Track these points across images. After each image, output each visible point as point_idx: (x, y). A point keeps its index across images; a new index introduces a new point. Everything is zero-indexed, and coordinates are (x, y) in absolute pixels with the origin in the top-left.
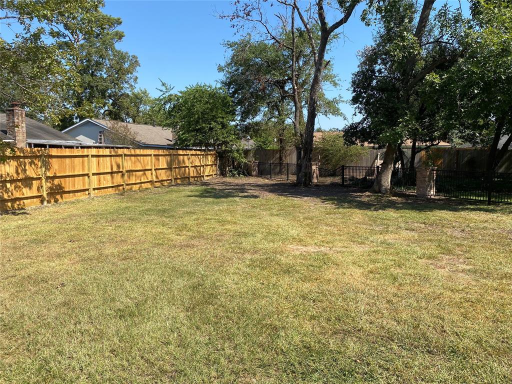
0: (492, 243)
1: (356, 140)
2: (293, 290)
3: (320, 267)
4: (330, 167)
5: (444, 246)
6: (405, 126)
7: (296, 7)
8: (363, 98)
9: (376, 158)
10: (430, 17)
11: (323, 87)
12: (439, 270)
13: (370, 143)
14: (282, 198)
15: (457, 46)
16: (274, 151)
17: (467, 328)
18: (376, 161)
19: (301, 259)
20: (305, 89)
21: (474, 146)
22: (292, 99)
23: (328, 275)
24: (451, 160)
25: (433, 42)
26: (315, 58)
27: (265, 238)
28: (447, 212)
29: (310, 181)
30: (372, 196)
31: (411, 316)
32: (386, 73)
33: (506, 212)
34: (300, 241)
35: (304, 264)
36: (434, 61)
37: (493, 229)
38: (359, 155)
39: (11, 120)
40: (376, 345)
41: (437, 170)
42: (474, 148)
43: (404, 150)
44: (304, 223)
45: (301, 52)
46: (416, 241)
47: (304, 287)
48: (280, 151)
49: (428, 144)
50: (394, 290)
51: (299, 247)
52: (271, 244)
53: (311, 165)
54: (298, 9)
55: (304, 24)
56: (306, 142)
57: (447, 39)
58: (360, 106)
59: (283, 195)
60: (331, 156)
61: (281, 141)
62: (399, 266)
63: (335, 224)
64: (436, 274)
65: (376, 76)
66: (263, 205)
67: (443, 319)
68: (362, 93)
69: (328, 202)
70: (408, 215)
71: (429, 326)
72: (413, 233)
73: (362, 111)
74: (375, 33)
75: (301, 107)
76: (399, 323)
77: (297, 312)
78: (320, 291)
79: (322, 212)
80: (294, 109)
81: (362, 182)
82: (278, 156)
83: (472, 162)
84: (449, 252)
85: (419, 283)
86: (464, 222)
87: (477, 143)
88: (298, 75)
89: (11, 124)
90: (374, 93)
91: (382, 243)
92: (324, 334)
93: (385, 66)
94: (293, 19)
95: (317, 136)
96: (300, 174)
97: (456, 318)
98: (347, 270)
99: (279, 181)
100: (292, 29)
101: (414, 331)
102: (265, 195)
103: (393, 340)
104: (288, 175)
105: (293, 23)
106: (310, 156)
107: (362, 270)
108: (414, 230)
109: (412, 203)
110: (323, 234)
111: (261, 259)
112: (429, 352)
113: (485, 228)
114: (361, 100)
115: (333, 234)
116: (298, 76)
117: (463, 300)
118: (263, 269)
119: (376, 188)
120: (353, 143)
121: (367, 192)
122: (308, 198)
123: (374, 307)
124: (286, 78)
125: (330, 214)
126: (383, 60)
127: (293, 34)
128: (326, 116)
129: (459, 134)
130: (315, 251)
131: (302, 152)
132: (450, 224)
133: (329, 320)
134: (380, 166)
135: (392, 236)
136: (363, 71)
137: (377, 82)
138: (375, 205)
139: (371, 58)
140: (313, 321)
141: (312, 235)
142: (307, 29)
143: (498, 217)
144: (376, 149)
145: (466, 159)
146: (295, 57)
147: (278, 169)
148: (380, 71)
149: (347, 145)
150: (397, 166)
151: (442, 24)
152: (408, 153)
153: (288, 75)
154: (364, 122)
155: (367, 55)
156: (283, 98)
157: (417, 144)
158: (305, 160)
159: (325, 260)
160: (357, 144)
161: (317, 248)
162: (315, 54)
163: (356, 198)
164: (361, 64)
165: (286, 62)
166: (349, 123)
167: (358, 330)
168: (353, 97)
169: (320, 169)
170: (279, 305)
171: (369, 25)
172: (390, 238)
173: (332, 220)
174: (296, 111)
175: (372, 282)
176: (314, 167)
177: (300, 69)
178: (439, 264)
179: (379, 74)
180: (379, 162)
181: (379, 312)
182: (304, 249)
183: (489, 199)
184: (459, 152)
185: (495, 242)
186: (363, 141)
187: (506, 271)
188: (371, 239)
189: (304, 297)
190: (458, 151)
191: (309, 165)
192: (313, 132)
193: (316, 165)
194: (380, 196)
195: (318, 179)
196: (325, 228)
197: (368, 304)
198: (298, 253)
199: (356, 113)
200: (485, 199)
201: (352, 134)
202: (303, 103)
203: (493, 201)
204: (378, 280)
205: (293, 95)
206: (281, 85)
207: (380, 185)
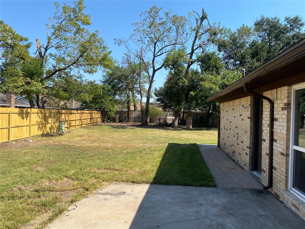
1: (167, 109)
9: (167, 116)
21: (202, 112)
39: (9, 96)
41: (192, 120)
82: (127, 113)
83: (201, 118)
89: (9, 97)
96: (143, 121)
121: (170, 127)
131: (144, 113)
157: (185, 111)
158: (146, 116)
163: (168, 129)
184: (198, 113)
194: (175, 128)
201: (165, 107)
207: (174, 125)
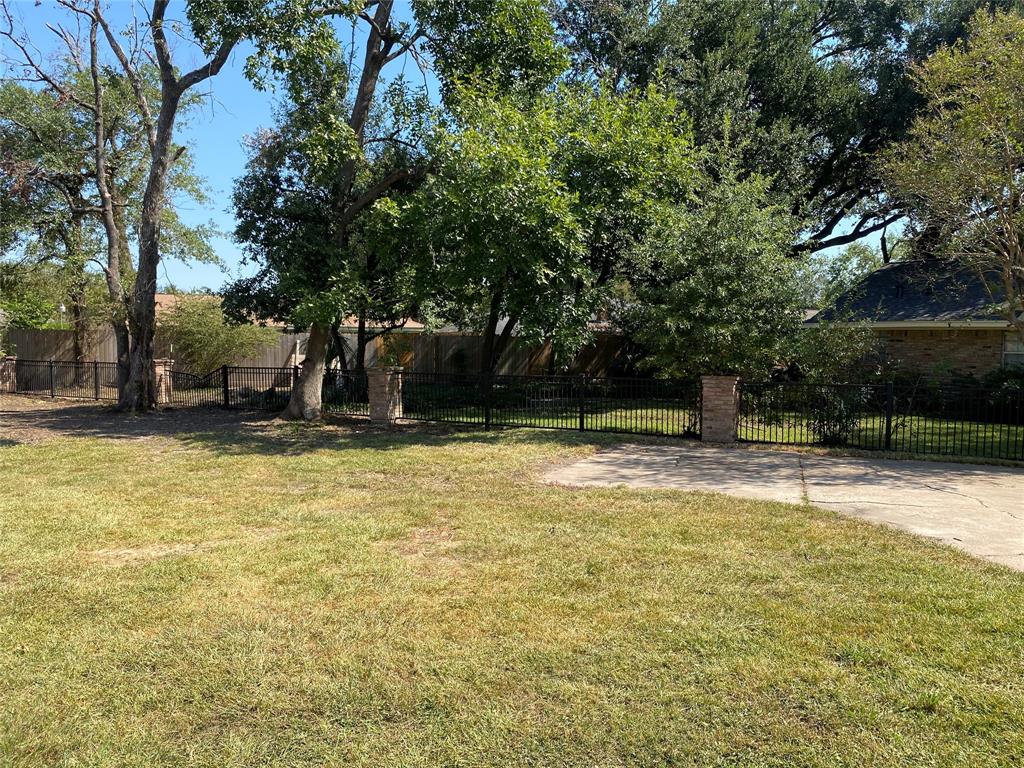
0: (491, 496)
1: (249, 314)
2: (104, 652)
3: (170, 590)
4: (198, 370)
5: (415, 510)
6: (343, 291)
7: (100, 19)
8: (259, 230)
9: (293, 351)
10: (376, 93)
11: (174, 201)
12: (408, 557)
13: (276, 320)
14: (82, 442)
15: (424, 152)
16: (58, 335)
17: (451, 657)
18: (293, 356)
19: (125, 577)
20: (132, 202)
21: (460, 329)
22: (100, 220)
23: (190, 603)
24: (427, 354)
25: (383, 140)
26: (150, 136)
27: (33, 542)
28: (422, 448)
29: (152, 399)
30: (286, 425)
31: (358, 656)
32: (301, 186)
33: (511, 440)
34: (125, 538)
35: (132, 587)
36: (388, 174)
37: (493, 472)
38: (258, 345)
40: (289, 733)
41: (404, 373)
42: (461, 333)
43: (345, 335)
44: (137, 495)
45: (117, 119)
46: (369, 508)
47: (131, 640)
48: (76, 333)
49: (387, 324)
50: (325, 611)
51: (122, 552)
52: (50, 554)
53: (153, 366)
54: (105, 27)
55: (121, 60)
56: (139, 314)
57: (408, 138)
58: (253, 246)
59: (84, 435)
60: (197, 345)
61: (75, 311)
62: (336, 561)
63: (207, 490)
64: (402, 566)
65: (283, 190)
66: (29, 461)
67: (412, 650)
68: (256, 220)
69: (195, 444)
70: (355, 459)
71: (388, 670)
72: (364, 493)
73: (259, 257)
74: (276, 106)
75: (125, 239)
76: (333, 675)
77: (111, 701)
78: (167, 643)
79: (178, 468)
80: (106, 240)
81: (266, 399)
82: (70, 344)
83: (459, 358)
84: (426, 521)
85: (372, 588)
86: (449, 464)
87: (466, 325)
88: (113, 169)
90: (280, 223)
91: (306, 519)
92: (176, 736)
93: (300, 171)
94: (93, 44)
95: (164, 304)
96: (127, 387)
97: (432, 642)
98: (230, 586)
99: (74, 402)
100: (93, 66)
101: (361, 684)
102: (35, 436)
103: (321, 713)
104: (97, 388)
105: (93, 53)
106: (148, 345)
107: (263, 580)
108: (364, 487)
109: (362, 436)
110: (181, 515)
111: (18, 593)
112: (388, 719)
113: (481, 472)
114: (254, 233)
115: (202, 512)
116: (112, 172)
117: (445, 607)
118: (24, 616)
119: (295, 410)
120: (243, 319)
121: (277, 419)
122: (148, 438)
123: (286, 654)
124: (84, 171)
125: (198, 471)
126: (295, 159)
127: (95, 77)
128: (184, 260)
129: (437, 310)
130: (161, 554)
131: (130, 337)
132: (427, 469)
133: (188, 702)
134: (301, 366)
135: (324, 503)
136: (255, 178)
137: (285, 202)
138: (295, 443)
139: (272, 154)
140: (150, 714)
141: (153, 521)
142: (130, 74)
143: (500, 450)
144: (291, 332)
145: (451, 352)
146: (101, 128)
147: (71, 376)
148: (289, 180)
149: (231, 324)
150: (333, 367)
151: (396, 109)
152: (352, 341)
153: (87, 166)
154: (262, 279)
155: (263, 146)
156: (78, 215)
157: (367, 325)
158: (138, 353)
159: (182, 572)
160: (252, 323)
161: (165, 547)
162: (149, 128)
163: (254, 431)
164: (252, 162)
165: (80, 139)
166: (232, 278)
167: (252, 710)
168: (239, 227)
169: (175, 375)
170: (65, 694)
171: (261, 89)
172: (320, 507)
173: (201, 482)
174: (111, 246)
175: (283, 602)
176: (160, 370)
177: (116, 156)
178: (408, 545)
179: (288, 186)
180: (298, 358)
181: (296, 663)
182: (135, 553)
183: (487, 420)
184: (438, 340)
185: (496, 495)
186: (263, 317)
187: (511, 543)
188: (283, 513)
189: (128, 665)
190: (438, 338)
191: (149, 365)
192: (154, 293)
193: (165, 364)
194: (303, 425)
195: (170, 396)
196: (185, 500)
197: (274, 650)
198: (118, 565)
199: (245, 259)
200: (480, 420)
201: (239, 300)
202: (129, 230)
203: (492, 424)
204: (295, 595)
205: (101, 210)
206: (70, 185)
207: (302, 404)
